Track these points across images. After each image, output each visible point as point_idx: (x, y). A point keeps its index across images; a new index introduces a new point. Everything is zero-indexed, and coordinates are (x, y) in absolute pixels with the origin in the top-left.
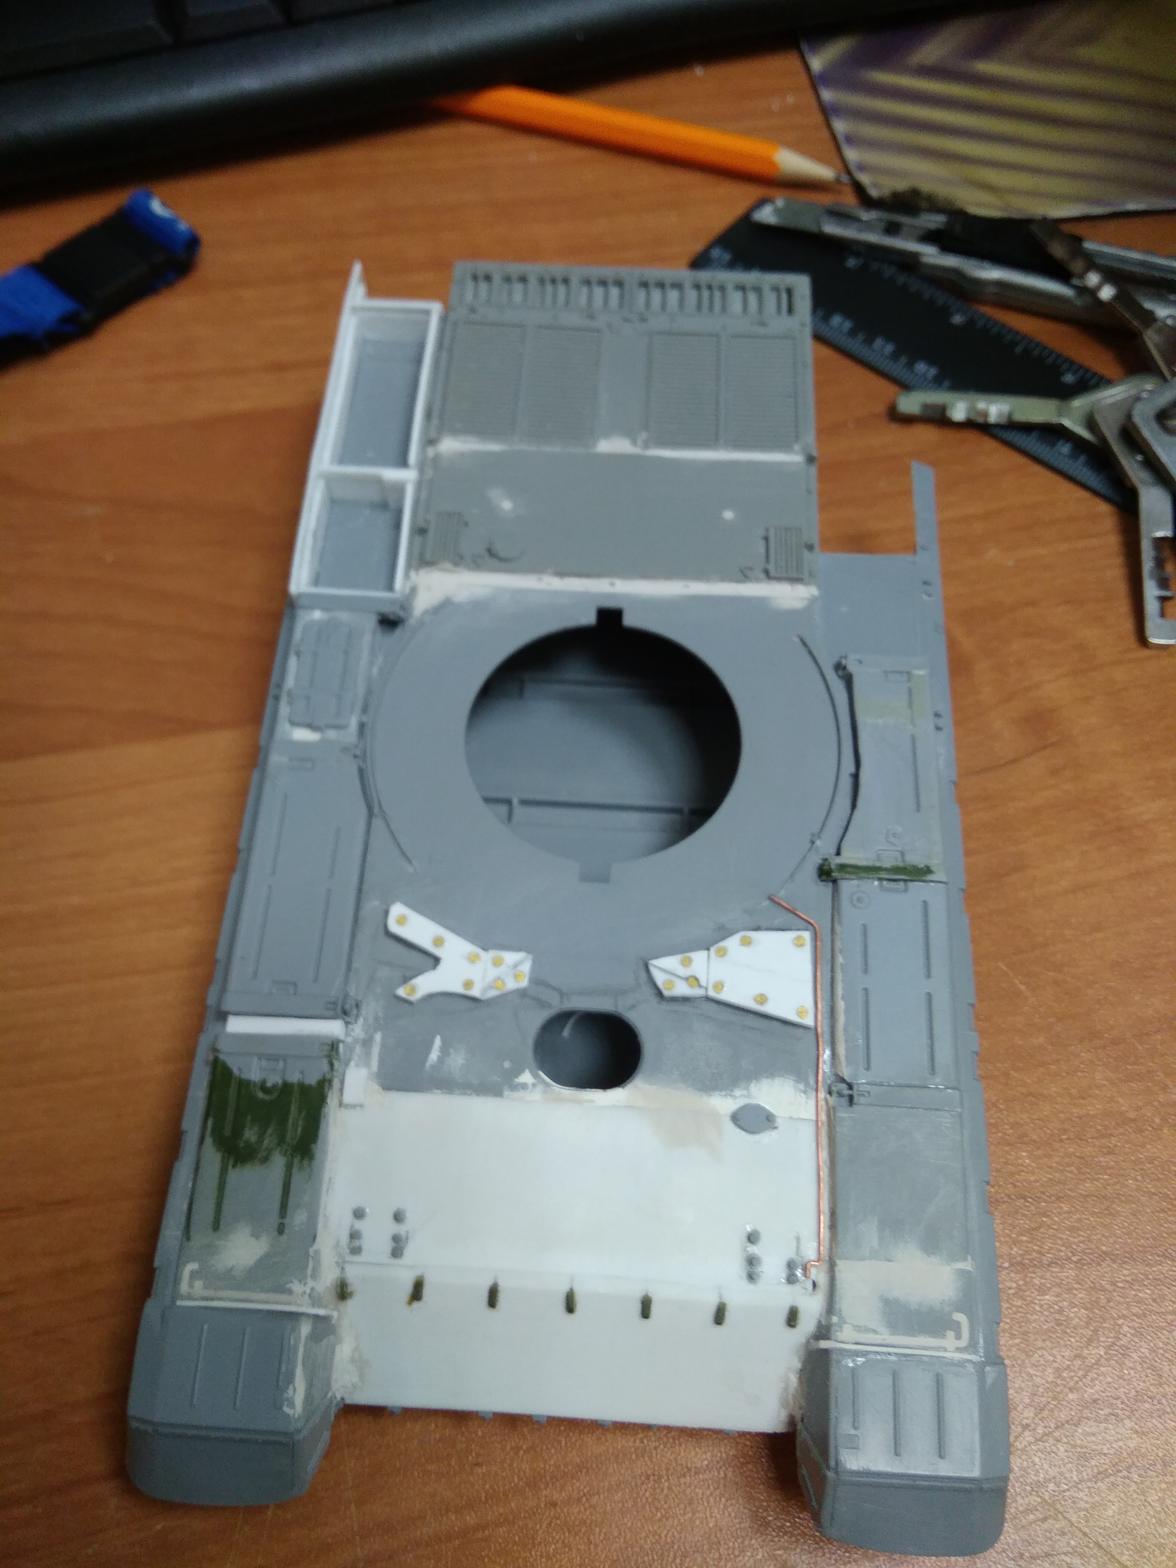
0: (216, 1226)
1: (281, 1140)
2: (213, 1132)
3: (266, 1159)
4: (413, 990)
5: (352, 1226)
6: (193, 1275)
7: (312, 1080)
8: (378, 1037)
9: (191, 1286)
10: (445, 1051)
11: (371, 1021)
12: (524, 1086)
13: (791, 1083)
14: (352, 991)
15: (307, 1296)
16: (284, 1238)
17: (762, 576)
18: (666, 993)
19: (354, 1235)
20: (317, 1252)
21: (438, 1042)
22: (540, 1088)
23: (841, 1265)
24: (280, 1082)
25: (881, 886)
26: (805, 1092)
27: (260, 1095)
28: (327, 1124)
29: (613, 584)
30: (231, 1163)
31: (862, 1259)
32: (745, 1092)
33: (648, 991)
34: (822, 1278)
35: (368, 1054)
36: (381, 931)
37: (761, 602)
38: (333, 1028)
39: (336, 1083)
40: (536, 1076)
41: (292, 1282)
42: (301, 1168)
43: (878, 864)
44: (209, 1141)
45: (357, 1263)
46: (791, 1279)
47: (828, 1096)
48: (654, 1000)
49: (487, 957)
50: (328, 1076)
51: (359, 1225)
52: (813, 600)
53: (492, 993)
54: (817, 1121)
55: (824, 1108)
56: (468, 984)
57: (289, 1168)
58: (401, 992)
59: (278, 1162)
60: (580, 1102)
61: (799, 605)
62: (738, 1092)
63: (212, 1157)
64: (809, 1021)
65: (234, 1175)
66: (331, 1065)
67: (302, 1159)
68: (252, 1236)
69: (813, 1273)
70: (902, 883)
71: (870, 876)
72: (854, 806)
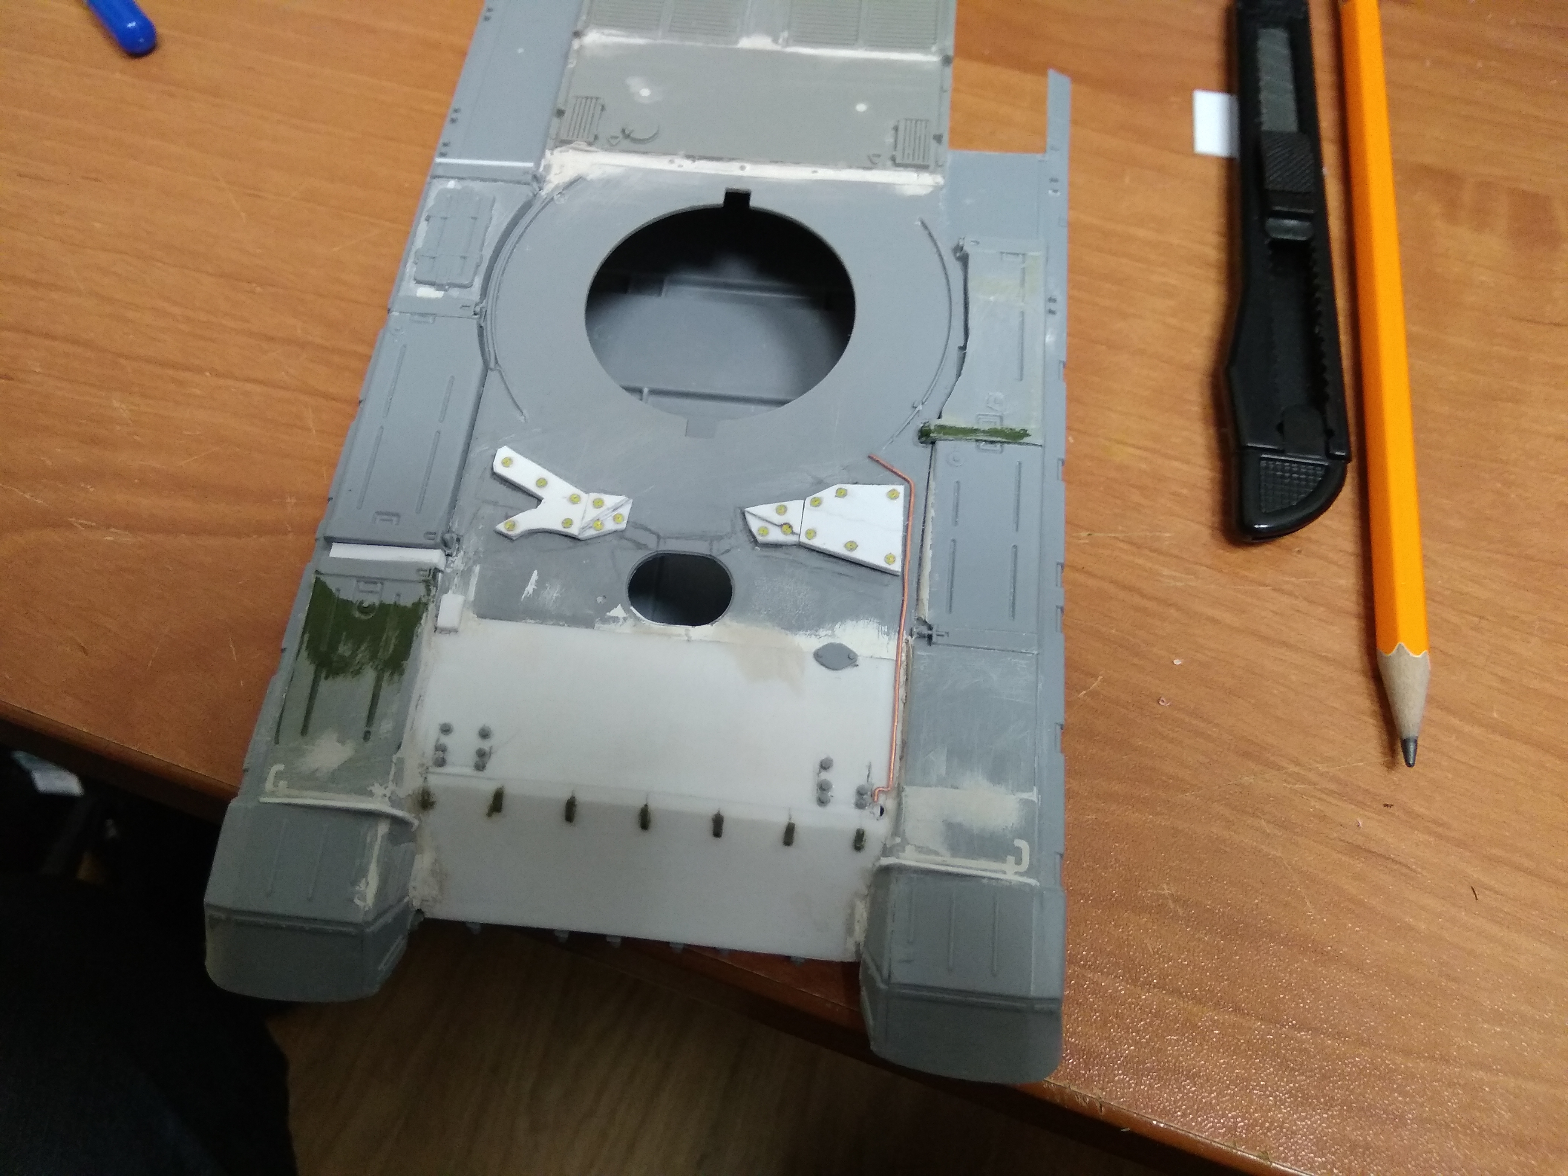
0: (304, 731)
1: (374, 657)
2: (307, 648)
3: (358, 672)
4: (513, 525)
5: (438, 740)
6: (279, 776)
7: (407, 601)
8: (477, 569)
9: (275, 785)
10: (540, 583)
11: (471, 554)
12: (615, 619)
13: (876, 625)
14: (455, 527)
15: (387, 799)
16: (369, 744)
17: (889, 163)
18: (760, 538)
19: (441, 748)
20: (401, 761)
21: (535, 576)
22: (630, 622)
23: (908, 790)
24: (377, 603)
25: (978, 447)
26: (888, 634)
27: (357, 614)
28: (420, 643)
29: (742, 168)
30: (323, 675)
31: (928, 785)
32: (830, 632)
33: (743, 538)
34: (890, 804)
35: (467, 584)
36: (488, 473)
37: (886, 189)
38: (434, 557)
39: (431, 606)
40: (627, 611)
41: (373, 785)
42: (391, 681)
43: (975, 427)
44: (304, 653)
45: (440, 774)
46: (860, 805)
47: (910, 637)
48: (749, 546)
49: (587, 499)
50: (424, 600)
51: (445, 740)
52: (937, 189)
53: (591, 533)
54: (897, 661)
55: (905, 649)
56: (568, 522)
57: (379, 680)
58: (501, 527)
59: (369, 675)
60: (669, 636)
61: (923, 192)
62: (822, 632)
63: (307, 669)
64: (896, 567)
65: (326, 686)
66: (429, 591)
67: (392, 674)
68: (338, 741)
69: (882, 800)
70: (999, 445)
71: (968, 438)
72: (959, 374)
